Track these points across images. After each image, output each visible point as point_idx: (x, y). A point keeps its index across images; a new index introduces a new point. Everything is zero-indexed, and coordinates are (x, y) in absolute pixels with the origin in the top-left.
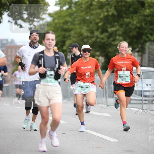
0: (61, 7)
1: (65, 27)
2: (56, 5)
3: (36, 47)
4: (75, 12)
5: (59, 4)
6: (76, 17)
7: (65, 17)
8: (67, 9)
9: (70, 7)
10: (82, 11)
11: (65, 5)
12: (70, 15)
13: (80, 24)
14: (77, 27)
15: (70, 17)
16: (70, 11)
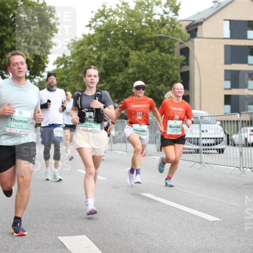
0: (58, 66)
1: (62, 82)
2: (54, 64)
3: (55, 90)
4: (70, 71)
5: (56, 64)
6: (71, 75)
7: (61, 74)
8: (64, 68)
9: (66, 66)
10: (75, 70)
11: (61, 64)
12: (66, 73)
13: (74, 80)
14: (71, 83)
15: (66, 74)
16: (65, 69)
